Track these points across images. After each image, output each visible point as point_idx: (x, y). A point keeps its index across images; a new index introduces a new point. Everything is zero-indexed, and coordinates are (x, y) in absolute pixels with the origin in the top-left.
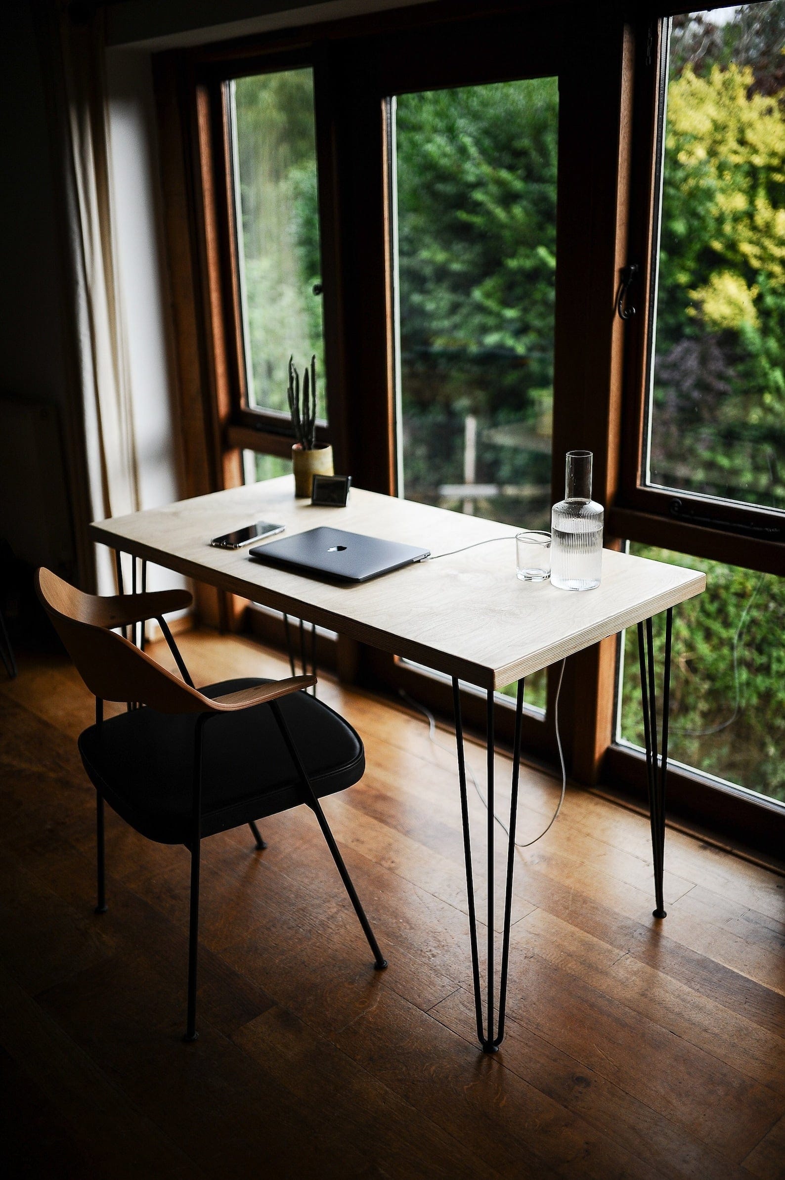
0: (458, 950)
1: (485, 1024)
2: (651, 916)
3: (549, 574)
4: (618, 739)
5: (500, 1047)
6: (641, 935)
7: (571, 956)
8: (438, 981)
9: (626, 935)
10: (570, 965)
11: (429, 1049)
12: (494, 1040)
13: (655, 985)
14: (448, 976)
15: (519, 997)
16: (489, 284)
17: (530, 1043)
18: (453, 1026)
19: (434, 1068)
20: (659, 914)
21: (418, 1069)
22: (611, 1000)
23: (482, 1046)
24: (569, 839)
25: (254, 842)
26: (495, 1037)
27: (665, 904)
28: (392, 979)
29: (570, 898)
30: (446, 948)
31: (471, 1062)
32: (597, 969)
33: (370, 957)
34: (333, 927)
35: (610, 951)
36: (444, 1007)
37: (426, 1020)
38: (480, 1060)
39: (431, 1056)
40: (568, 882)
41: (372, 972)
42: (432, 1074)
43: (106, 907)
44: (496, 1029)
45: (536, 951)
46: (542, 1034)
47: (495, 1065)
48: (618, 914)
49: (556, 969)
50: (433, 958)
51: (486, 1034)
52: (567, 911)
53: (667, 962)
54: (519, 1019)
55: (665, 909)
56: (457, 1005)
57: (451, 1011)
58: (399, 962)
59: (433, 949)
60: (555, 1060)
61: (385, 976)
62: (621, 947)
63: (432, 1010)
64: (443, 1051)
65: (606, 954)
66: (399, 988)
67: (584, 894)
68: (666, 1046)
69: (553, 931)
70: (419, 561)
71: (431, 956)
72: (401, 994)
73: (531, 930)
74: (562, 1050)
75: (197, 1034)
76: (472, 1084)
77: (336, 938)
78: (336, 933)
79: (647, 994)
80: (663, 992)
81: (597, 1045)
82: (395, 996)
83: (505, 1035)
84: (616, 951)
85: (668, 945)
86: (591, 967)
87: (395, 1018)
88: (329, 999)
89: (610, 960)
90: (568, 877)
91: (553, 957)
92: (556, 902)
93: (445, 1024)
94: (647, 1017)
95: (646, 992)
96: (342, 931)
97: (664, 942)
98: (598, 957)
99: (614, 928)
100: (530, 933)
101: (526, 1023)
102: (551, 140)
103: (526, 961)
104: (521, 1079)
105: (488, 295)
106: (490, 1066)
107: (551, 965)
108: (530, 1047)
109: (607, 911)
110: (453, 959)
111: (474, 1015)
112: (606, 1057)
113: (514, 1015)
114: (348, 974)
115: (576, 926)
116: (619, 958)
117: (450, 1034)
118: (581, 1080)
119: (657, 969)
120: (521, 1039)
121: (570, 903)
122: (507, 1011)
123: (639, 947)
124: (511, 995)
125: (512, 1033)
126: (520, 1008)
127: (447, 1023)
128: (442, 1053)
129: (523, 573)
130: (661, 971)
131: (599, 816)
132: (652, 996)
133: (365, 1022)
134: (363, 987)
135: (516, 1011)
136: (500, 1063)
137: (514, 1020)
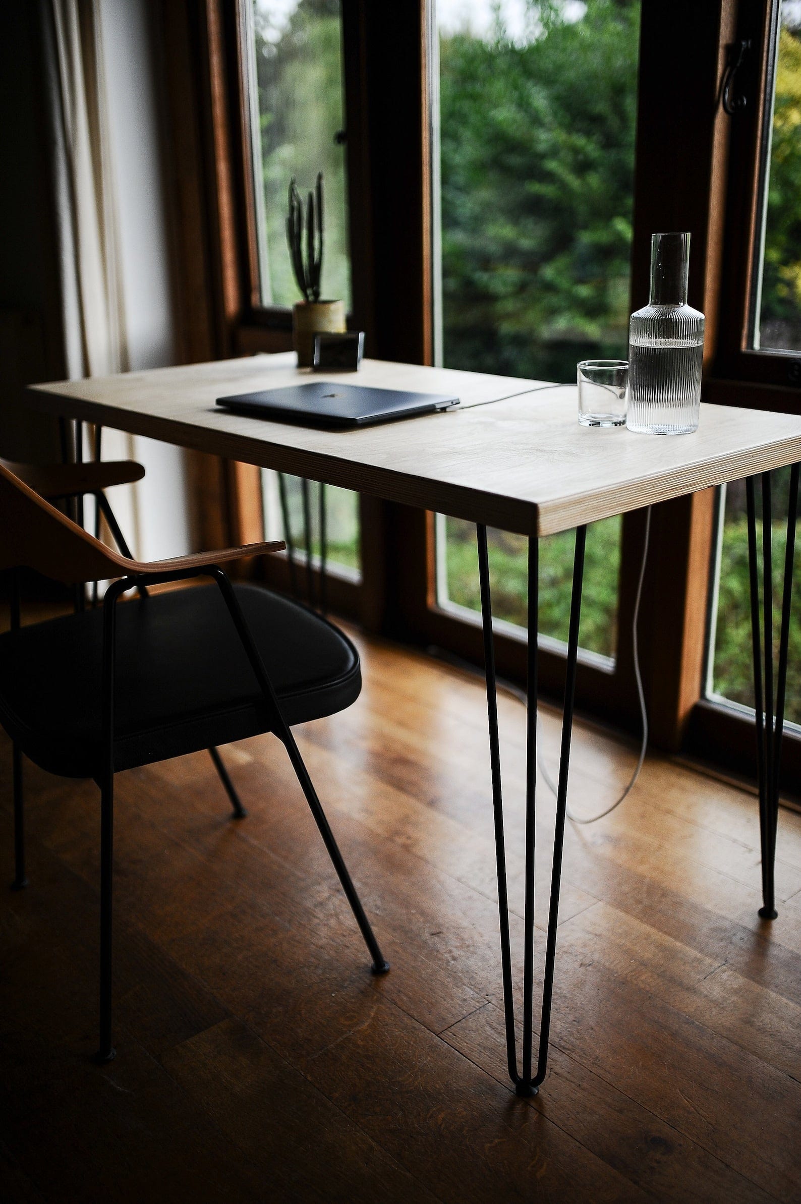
0: (488, 952)
1: (519, 1055)
2: (756, 916)
3: (624, 419)
4: (709, 693)
5: (540, 1089)
6: (743, 942)
7: (645, 965)
8: (458, 992)
9: (722, 940)
10: (643, 978)
11: (438, 1087)
12: (532, 1078)
13: (764, 1008)
14: (472, 987)
15: (571, 1018)
16: (562, 262)
17: (585, 1085)
18: (475, 1056)
19: (442, 1115)
20: (767, 913)
21: (420, 1115)
22: (702, 1027)
23: (514, 1086)
24: (642, 816)
25: (229, 808)
26: (534, 1073)
27: (776, 902)
28: (394, 987)
29: (645, 889)
30: (471, 949)
31: (497, 1109)
32: (681, 984)
33: (367, 958)
34: (321, 916)
35: (699, 961)
36: (464, 1029)
37: (436, 1046)
38: (512, 1105)
39: (441, 1097)
40: (642, 869)
41: (367, 979)
42: (440, 1123)
43: (27, 882)
44: (535, 1062)
45: (597, 956)
46: (601, 1072)
47: (533, 1116)
48: (710, 912)
49: (624, 982)
50: (452, 962)
51: (520, 1068)
52: (640, 907)
53: (781, 977)
54: (569, 1050)
55: (776, 908)
56: (482, 1027)
57: (473, 1034)
58: (406, 965)
59: (454, 949)
60: (621, 1111)
61: (387, 983)
62: (715, 956)
63: (446, 1032)
64: (457, 1091)
65: (695, 964)
66: (402, 1000)
67: (663, 885)
68: (784, 1096)
69: (620, 931)
70: (444, 410)
71: (450, 959)
72: (404, 1008)
73: (590, 929)
74: (630, 1096)
75: (113, 1053)
76: (496, 1141)
77: (324, 932)
78: (325, 925)
79: (753, 1022)
80: (776, 1020)
81: (682, 1092)
82: (396, 1011)
83: (548, 1071)
84: (708, 961)
85: (781, 955)
86: (674, 981)
87: (394, 1042)
88: (303, 1012)
89: (699, 973)
90: (642, 862)
91: (619, 966)
92: (626, 894)
93: (463, 1053)
94: (755, 1054)
95: (753, 1019)
96: (333, 922)
97: (774, 951)
98: (683, 967)
99: (705, 930)
100: (589, 933)
101: (580, 1056)
102: (631, 104)
103: (582, 969)
104: (569, 1137)
105: (559, 272)
106: (525, 1117)
107: (616, 977)
108: (584, 1089)
109: (695, 908)
110: (480, 964)
111: (504, 1041)
112: (695, 1109)
113: (563, 1044)
114: (334, 978)
115: (653, 925)
116: (713, 970)
117: (470, 1067)
118: (658, 1142)
119: (767, 987)
120: (572, 1079)
121: (644, 895)
122: (551, 1036)
123: (741, 956)
124: (560, 1016)
125: (557, 1069)
126: (571, 1034)
127: (467, 1051)
128: (455, 1094)
129: (588, 417)
130: (772, 990)
131: (683, 789)
132: (761, 1024)
133: (350, 1045)
134: (353, 997)
135: (565, 1038)
136: (541, 1112)
137: (562, 1050)
